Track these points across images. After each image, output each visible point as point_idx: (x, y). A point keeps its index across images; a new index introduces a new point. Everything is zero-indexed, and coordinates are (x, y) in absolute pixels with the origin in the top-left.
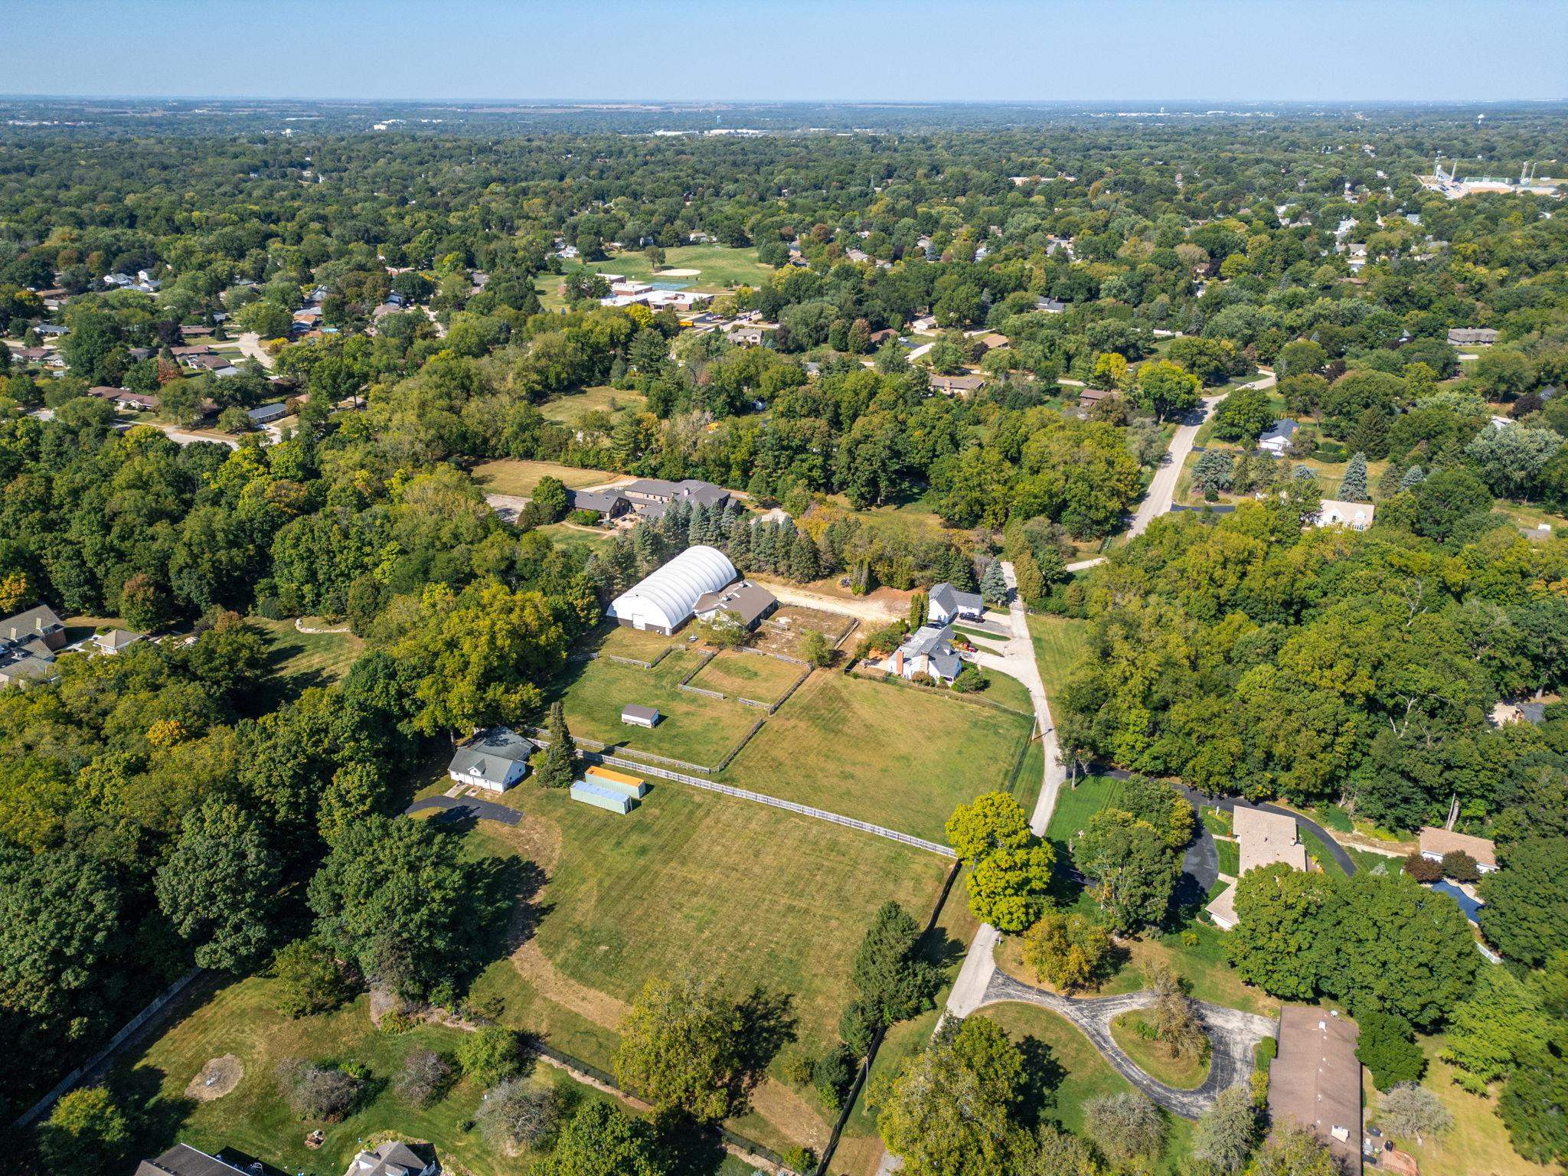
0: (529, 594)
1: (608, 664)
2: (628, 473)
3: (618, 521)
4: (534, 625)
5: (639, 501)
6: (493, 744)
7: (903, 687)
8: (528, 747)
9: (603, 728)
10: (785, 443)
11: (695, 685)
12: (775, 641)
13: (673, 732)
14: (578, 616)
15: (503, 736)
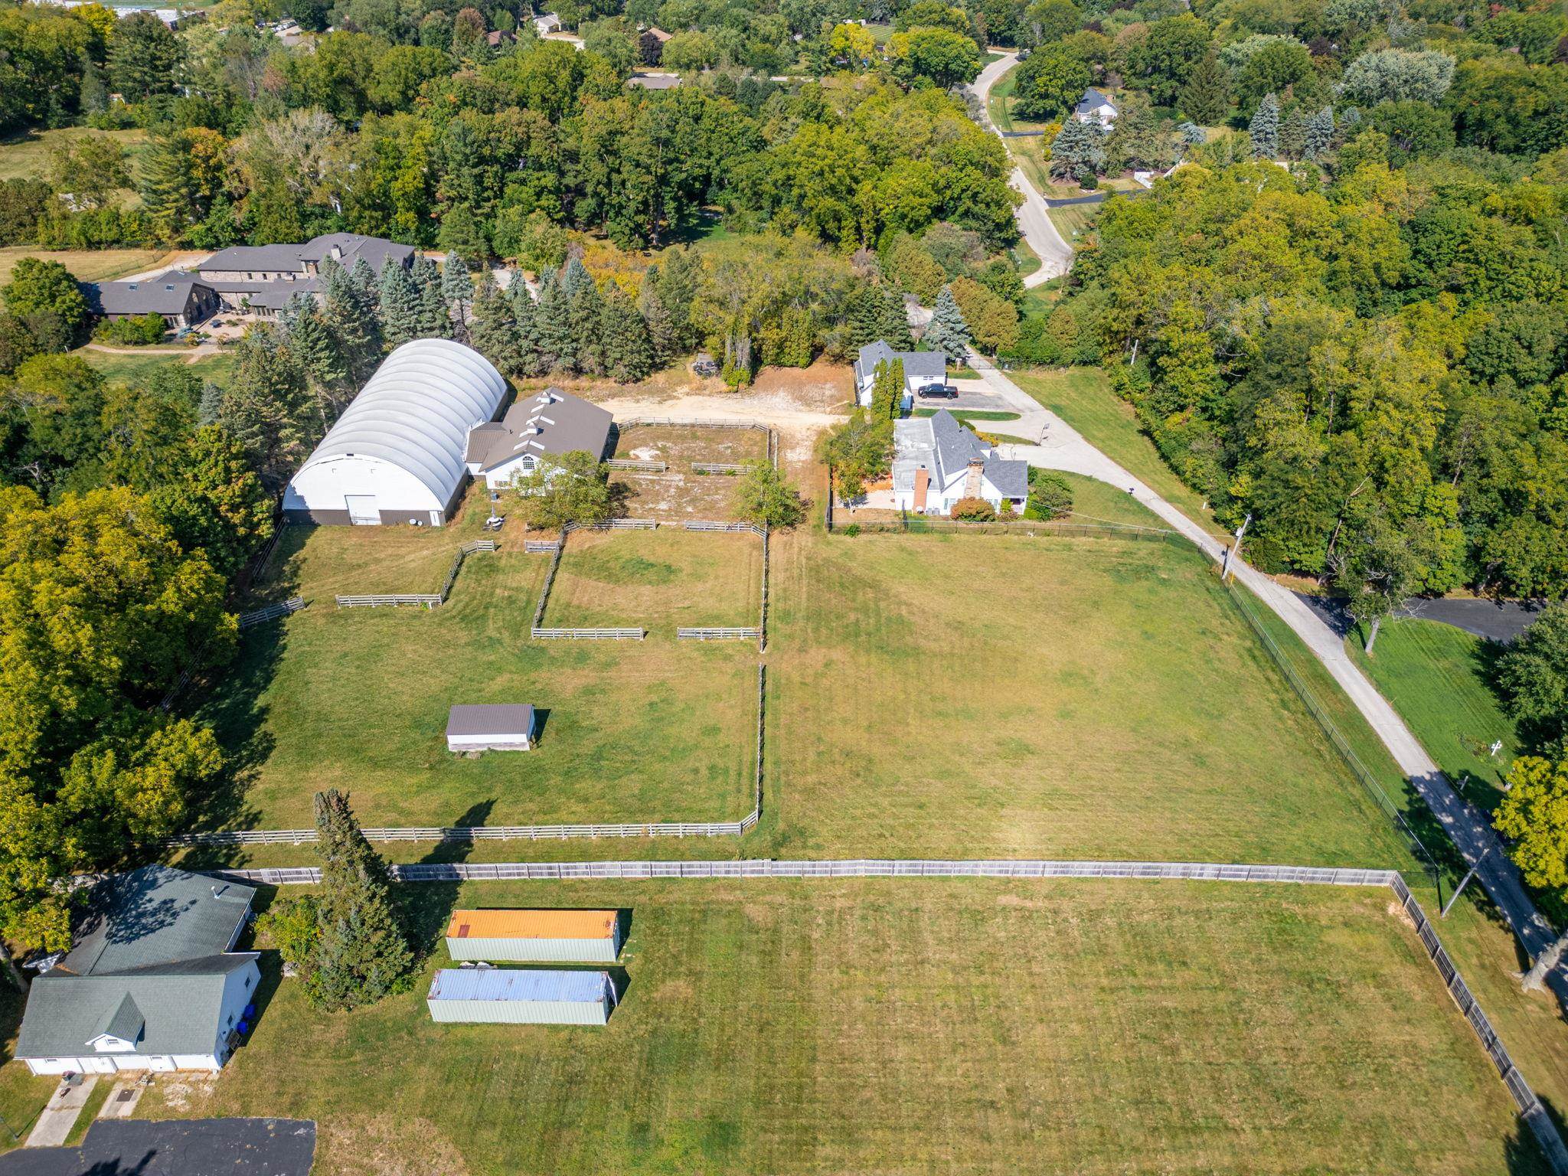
0: (95, 497)
1: (338, 617)
2: (188, 245)
3: (206, 328)
4: (136, 569)
5: (236, 289)
6: (133, 930)
7: (943, 532)
8: (239, 899)
9: (412, 780)
10: (486, 151)
11: (561, 622)
12: (658, 497)
13: (587, 747)
14: (229, 527)
15: (156, 896)
